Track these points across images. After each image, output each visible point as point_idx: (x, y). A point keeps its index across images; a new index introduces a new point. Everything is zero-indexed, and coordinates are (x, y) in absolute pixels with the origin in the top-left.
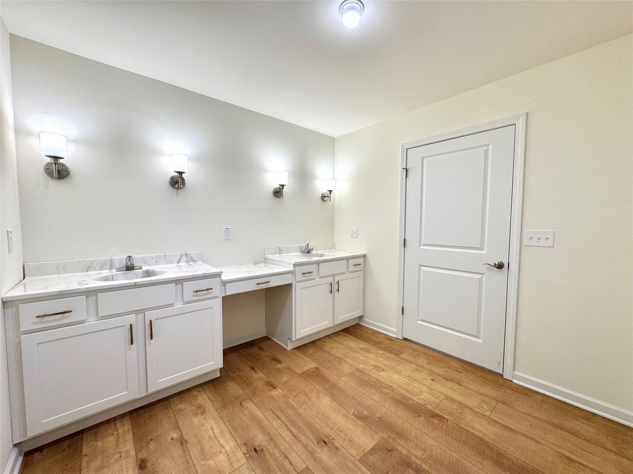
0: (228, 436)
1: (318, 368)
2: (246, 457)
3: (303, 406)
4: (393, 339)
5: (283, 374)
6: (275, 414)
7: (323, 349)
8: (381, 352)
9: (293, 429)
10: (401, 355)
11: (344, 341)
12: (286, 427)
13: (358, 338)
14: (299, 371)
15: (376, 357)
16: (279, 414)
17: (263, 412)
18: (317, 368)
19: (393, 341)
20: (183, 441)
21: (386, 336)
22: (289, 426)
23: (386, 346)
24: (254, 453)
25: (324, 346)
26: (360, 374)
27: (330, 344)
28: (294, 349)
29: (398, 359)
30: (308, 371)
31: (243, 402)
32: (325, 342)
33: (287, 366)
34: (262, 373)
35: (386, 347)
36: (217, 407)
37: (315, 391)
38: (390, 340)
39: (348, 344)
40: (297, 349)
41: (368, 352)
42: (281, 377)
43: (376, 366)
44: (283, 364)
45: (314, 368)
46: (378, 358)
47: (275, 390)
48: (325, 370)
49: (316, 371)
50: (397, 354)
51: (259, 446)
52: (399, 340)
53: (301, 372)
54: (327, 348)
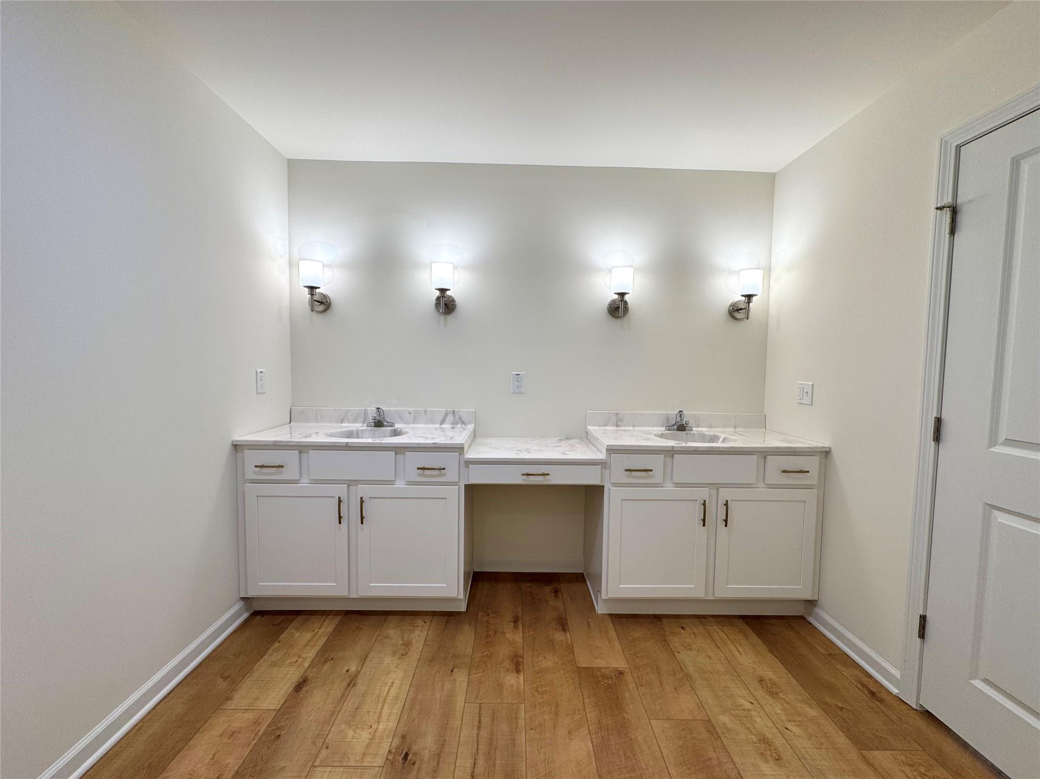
0: (397, 710)
1: (623, 675)
2: (387, 759)
3: (533, 731)
4: (884, 696)
5: (551, 654)
6: (479, 717)
7: (665, 640)
8: (812, 712)
9: (481, 762)
10: (877, 753)
11: (729, 642)
12: (474, 751)
13: (771, 651)
14: (583, 661)
15: (784, 718)
16: (486, 720)
17: (468, 701)
18: (621, 673)
19: (881, 701)
20: (353, 682)
21: (865, 680)
22: (480, 752)
23: (840, 705)
24: (401, 758)
25: (673, 633)
26: (705, 735)
27: (692, 636)
28: (610, 615)
29: (853, 755)
30: (599, 669)
31: (457, 668)
32: (683, 628)
33: (570, 643)
34: (521, 635)
35: (841, 709)
36: (424, 656)
37: (577, 717)
38: (873, 694)
39: (737, 654)
40: (617, 618)
41: (774, 695)
42: (545, 657)
43: (764, 740)
44: (569, 635)
45: (616, 670)
46: (790, 726)
47: (515, 675)
48: (632, 686)
49: (614, 677)
50: (862, 744)
51: (415, 754)
52: (903, 707)
53: (583, 665)
54: (675, 642)
